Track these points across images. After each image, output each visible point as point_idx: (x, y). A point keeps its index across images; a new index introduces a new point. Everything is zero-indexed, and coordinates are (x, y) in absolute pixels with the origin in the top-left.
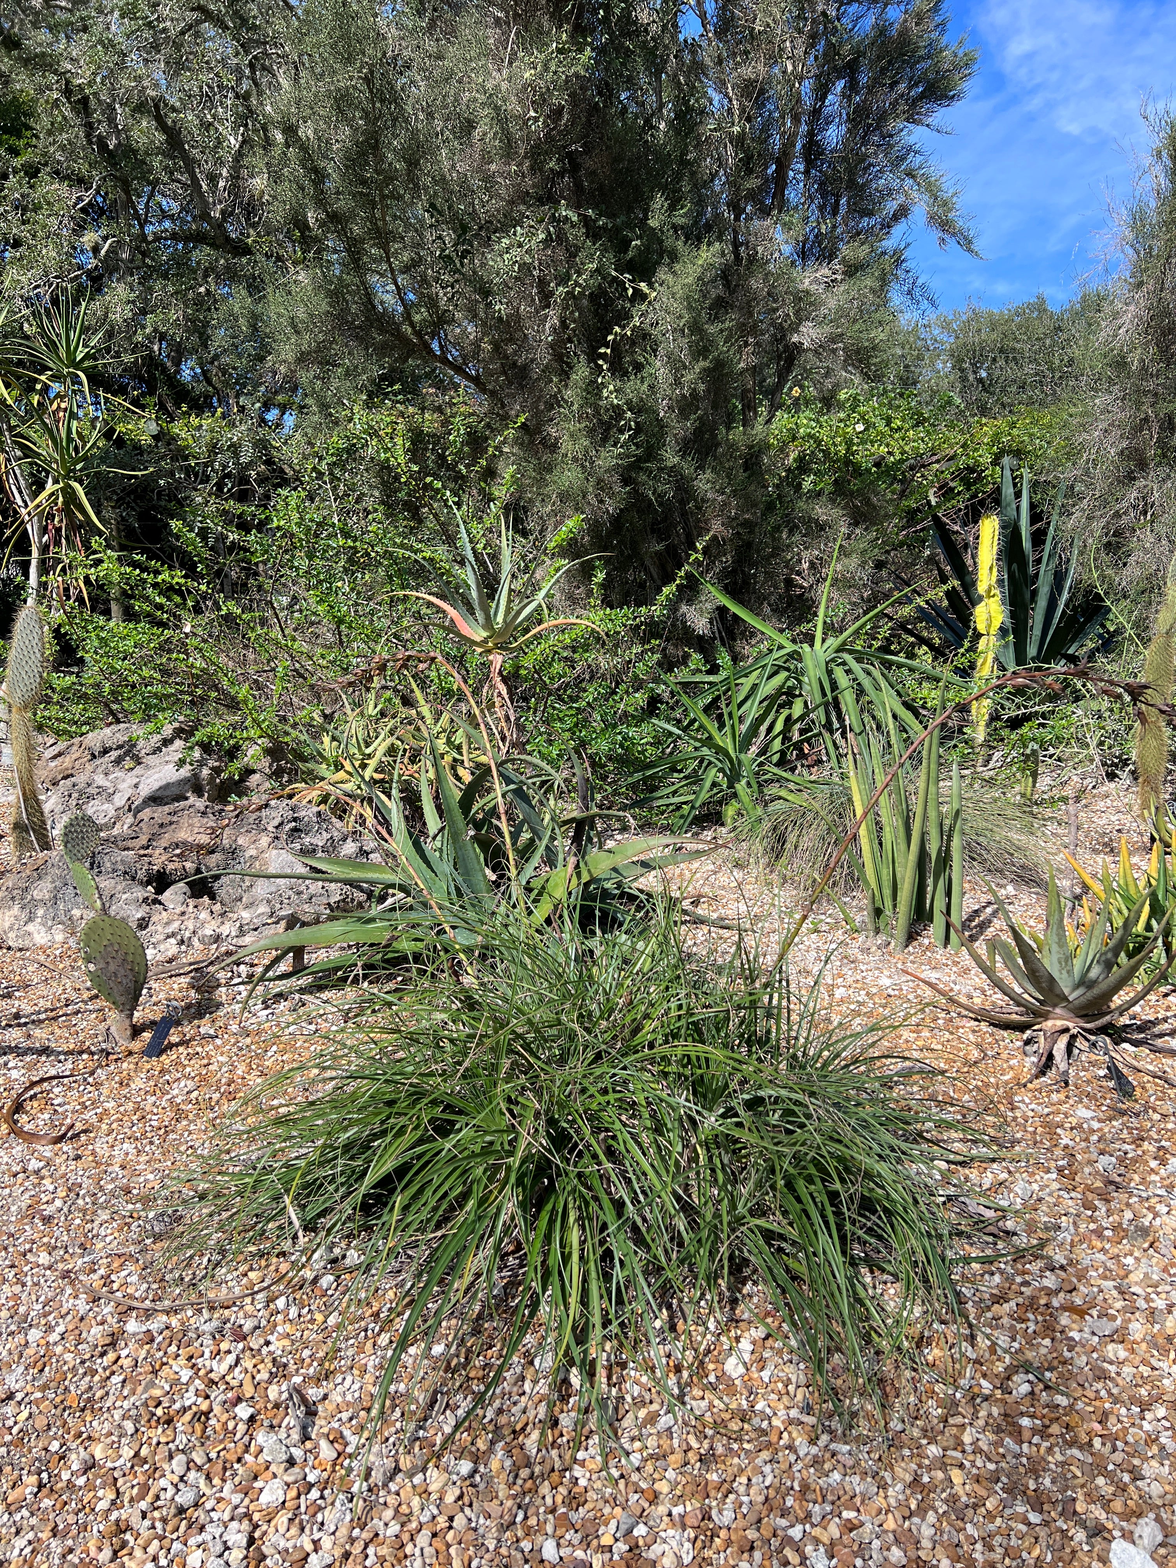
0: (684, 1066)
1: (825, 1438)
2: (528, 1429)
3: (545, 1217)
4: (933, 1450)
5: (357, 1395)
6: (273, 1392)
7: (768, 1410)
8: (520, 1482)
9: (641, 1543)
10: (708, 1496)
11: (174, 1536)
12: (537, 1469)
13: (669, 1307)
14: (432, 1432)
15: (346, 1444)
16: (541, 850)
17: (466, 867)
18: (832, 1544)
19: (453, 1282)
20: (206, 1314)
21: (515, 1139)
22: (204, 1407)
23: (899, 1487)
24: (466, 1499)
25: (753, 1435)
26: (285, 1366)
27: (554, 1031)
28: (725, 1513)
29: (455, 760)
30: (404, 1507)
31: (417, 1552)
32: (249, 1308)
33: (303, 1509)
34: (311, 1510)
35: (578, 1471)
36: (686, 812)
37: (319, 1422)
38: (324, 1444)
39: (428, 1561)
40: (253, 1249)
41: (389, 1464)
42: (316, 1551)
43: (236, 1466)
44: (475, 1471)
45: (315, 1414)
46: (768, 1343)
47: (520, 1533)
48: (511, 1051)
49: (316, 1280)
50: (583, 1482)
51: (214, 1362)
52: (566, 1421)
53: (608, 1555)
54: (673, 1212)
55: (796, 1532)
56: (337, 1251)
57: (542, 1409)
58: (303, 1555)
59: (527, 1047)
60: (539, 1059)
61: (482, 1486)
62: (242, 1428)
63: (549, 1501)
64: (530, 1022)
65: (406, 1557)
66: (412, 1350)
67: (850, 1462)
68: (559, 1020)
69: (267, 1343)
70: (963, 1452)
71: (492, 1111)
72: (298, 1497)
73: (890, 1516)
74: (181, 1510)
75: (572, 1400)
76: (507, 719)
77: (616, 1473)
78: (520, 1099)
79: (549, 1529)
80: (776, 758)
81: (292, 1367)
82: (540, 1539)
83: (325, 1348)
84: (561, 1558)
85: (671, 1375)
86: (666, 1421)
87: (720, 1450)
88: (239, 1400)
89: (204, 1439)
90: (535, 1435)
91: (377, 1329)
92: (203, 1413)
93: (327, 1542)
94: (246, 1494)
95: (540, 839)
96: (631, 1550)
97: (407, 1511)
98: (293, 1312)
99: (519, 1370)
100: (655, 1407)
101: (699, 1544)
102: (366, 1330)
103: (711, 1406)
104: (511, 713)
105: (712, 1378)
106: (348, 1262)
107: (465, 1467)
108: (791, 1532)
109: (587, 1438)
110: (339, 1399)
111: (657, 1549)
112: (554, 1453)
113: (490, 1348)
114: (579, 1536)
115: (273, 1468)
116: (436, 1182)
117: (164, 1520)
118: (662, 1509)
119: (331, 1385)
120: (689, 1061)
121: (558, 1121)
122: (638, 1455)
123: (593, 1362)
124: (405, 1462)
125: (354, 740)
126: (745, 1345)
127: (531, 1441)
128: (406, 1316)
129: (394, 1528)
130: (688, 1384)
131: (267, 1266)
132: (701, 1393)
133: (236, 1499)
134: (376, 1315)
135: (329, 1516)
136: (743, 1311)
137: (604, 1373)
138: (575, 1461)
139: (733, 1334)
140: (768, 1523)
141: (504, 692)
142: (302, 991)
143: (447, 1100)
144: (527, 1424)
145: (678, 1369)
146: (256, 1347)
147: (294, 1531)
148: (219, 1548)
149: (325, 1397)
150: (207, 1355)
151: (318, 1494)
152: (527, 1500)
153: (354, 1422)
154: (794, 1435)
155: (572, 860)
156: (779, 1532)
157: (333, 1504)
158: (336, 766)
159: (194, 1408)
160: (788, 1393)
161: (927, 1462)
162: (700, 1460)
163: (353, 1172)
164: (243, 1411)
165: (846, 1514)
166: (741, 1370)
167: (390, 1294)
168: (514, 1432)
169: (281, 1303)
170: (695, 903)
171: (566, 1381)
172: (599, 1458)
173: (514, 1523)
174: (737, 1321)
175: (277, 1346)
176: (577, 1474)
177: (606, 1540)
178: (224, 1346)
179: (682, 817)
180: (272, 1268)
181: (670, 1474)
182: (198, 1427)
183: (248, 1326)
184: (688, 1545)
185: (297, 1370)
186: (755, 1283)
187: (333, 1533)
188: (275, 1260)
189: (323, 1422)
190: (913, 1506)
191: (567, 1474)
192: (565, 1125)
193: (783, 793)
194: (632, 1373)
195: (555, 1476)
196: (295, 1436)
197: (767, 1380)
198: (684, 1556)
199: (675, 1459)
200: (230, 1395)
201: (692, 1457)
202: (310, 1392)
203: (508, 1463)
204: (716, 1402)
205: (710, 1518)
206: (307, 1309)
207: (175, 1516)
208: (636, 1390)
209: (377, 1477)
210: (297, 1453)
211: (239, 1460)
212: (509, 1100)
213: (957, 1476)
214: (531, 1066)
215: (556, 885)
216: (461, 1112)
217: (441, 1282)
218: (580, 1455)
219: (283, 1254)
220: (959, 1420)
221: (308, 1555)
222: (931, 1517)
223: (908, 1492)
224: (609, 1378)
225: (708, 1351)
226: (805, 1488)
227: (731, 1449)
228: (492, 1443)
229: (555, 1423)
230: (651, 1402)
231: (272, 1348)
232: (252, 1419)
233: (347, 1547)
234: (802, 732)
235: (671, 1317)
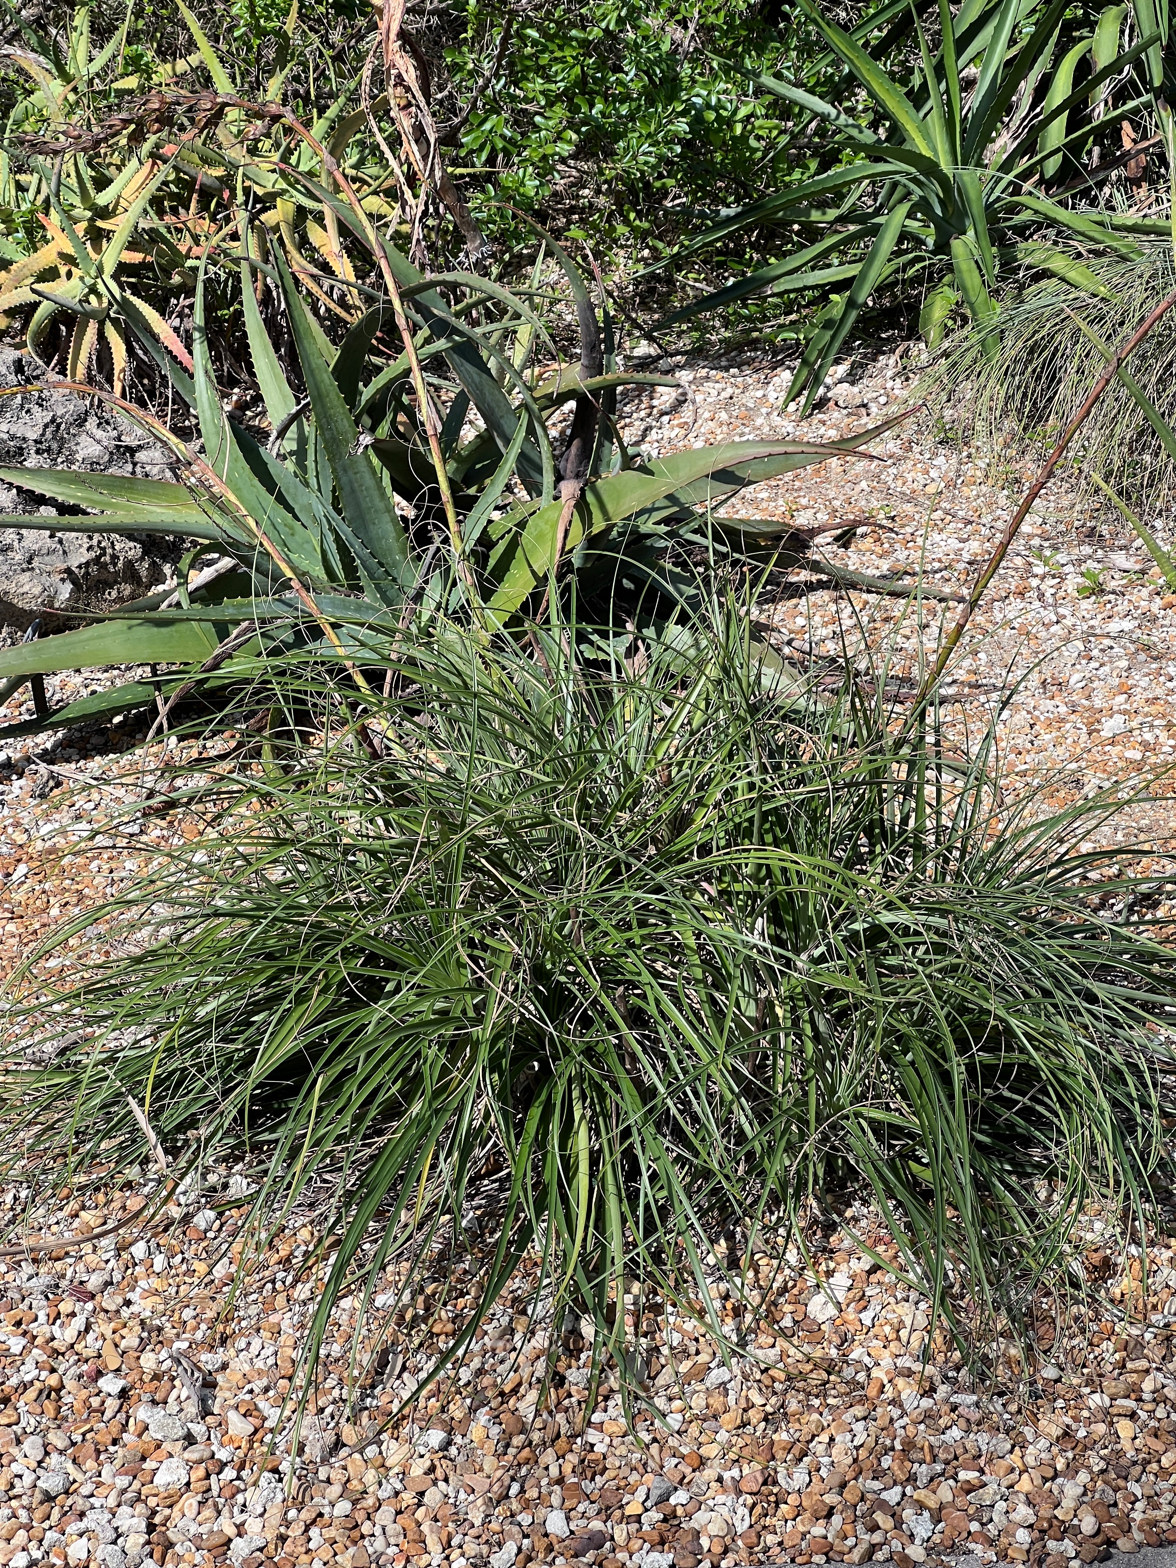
0: (760, 882)
1: (943, 1390)
2: (522, 1390)
3: (536, 1112)
4: (1096, 1400)
5: (271, 1361)
6: (148, 1361)
7: (867, 1360)
8: (512, 1451)
9: (680, 1511)
10: (773, 1458)
11: (46, 1525)
12: (536, 1437)
13: (730, 1237)
14: (385, 1399)
15: (265, 1419)
16: (510, 463)
17: (358, 505)
18: (941, 1507)
19: (397, 1213)
20: (28, 1269)
21: (484, 1002)
22: (53, 1381)
23: (1043, 1443)
24: (439, 1473)
25: (843, 1388)
26: (160, 1329)
27: (540, 832)
28: (795, 1476)
29: (301, 211)
30: (355, 1482)
31: (378, 1531)
32: (91, 1259)
33: (215, 1492)
34: (227, 1493)
35: (592, 1436)
36: (836, 312)
37: (220, 1394)
38: (233, 1417)
39: (392, 1541)
40: (82, 1179)
41: (329, 1437)
42: (240, 1535)
43: (112, 1449)
44: (449, 1443)
45: (214, 1385)
46: (874, 1278)
47: (515, 1506)
48: (471, 867)
49: (187, 1219)
50: (600, 1448)
51: (56, 1329)
52: (576, 1376)
53: (637, 1526)
54: (729, 1096)
55: (892, 1496)
56: (212, 1178)
57: (541, 1365)
58: (223, 1540)
59: (495, 857)
60: (518, 878)
61: (460, 1459)
62: (112, 1404)
63: (554, 1471)
64: (499, 820)
65: (363, 1537)
66: (346, 1303)
67: (975, 1415)
68: (546, 816)
69: (128, 1303)
70: (1139, 1400)
71: (444, 961)
72: (208, 1476)
73: (1025, 1476)
74: (49, 1498)
75: (583, 1356)
76: (419, 132)
77: (646, 1438)
78: (488, 941)
79: (555, 1500)
80: (1052, 166)
81: (169, 1332)
82: (542, 1511)
83: (215, 1307)
84: (572, 1532)
85: (728, 1320)
86: (718, 1375)
87: (793, 1406)
88: (100, 1374)
89: (59, 1419)
90: (533, 1396)
91: (290, 1279)
92: (51, 1389)
93: (253, 1526)
94: (135, 1477)
95: (507, 441)
96: (665, 1520)
97: (360, 1488)
98: (159, 1262)
99: (505, 1321)
100: (703, 1358)
101: (758, 1510)
102: (273, 1282)
103: (783, 1355)
104: (428, 121)
105: (787, 1322)
106: (232, 1191)
107: (436, 1437)
108: (885, 1495)
109: (606, 1398)
110: (246, 1368)
111: (700, 1518)
112: (560, 1417)
113: (462, 1295)
114: (596, 1506)
115: (167, 1446)
116: (361, 1071)
117: (29, 1509)
118: (709, 1474)
119: (232, 1352)
120: (769, 874)
121: (551, 973)
122: (679, 1417)
123: (612, 1307)
124: (349, 1434)
125: (73, 181)
126: (841, 1280)
127: (527, 1405)
128: (332, 1259)
129: (343, 1507)
130: (750, 1330)
131: (108, 1203)
132: (771, 1340)
133: (122, 1481)
134: (286, 1262)
135: (254, 1498)
136: (842, 1239)
137: (629, 1320)
138: (589, 1423)
139: (823, 1267)
140: (854, 1486)
141: (411, 77)
142: (49, 757)
143: (371, 947)
144: (520, 1384)
145: (738, 1312)
146: (112, 1308)
147: (208, 1512)
148: (111, 1535)
149: (224, 1366)
150: (42, 1318)
151: (234, 1474)
152: (524, 1471)
153: (271, 1393)
154: (900, 1387)
155: (569, 488)
156: (869, 1496)
157: (255, 1484)
158: (29, 232)
159: (38, 1385)
160: (898, 1339)
161: (1086, 1413)
162: (766, 1419)
163: (230, 1061)
164: (110, 1385)
165: (963, 1475)
166: (832, 1311)
167: (304, 1234)
168: (502, 1394)
169: (139, 1250)
170: (845, 539)
171: (575, 1332)
172: (623, 1420)
173: (507, 1497)
174: (832, 1251)
175: (143, 1306)
176: (591, 1440)
177: (633, 1509)
178: (65, 1307)
179: (828, 324)
180: (116, 1205)
181: (722, 1436)
182: (49, 1406)
183: (94, 1282)
184: (742, 1511)
185: (178, 1335)
186: (865, 1202)
187: (262, 1515)
188: (118, 1194)
189: (228, 1394)
190: (1060, 1466)
191: (579, 1440)
192: (563, 979)
193: (1058, 263)
194: (672, 1319)
195: (562, 1442)
196: (192, 1409)
197: (868, 1323)
198: (737, 1523)
199: (729, 1420)
200: (85, 1367)
201: (754, 1416)
202: (203, 1358)
203: (495, 1430)
204: (792, 1351)
205: (775, 1483)
206: (179, 1257)
207: (42, 1503)
208: (676, 1339)
209: (313, 1452)
210: (198, 1429)
211: (115, 1442)
212: (471, 943)
213: (1125, 1428)
214: (504, 890)
215: (540, 537)
216: (391, 965)
217: (379, 1215)
218: (596, 1418)
219: (129, 1185)
220: (1143, 1364)
221: (230, 1540)
222: (1083, 1477)
223: (1055, 1450)
224: (636, 1325)
225: (784, 1290)
226: (909, 1445)
227: (810, 1407)
228: (473, 1410)
229: (559, 1380)
230: (698, 1353)
231: (134, 1309)
232: (124, 1394)
233: (282, 1530)
234: (1120, 96)
235: (732, 1250)
